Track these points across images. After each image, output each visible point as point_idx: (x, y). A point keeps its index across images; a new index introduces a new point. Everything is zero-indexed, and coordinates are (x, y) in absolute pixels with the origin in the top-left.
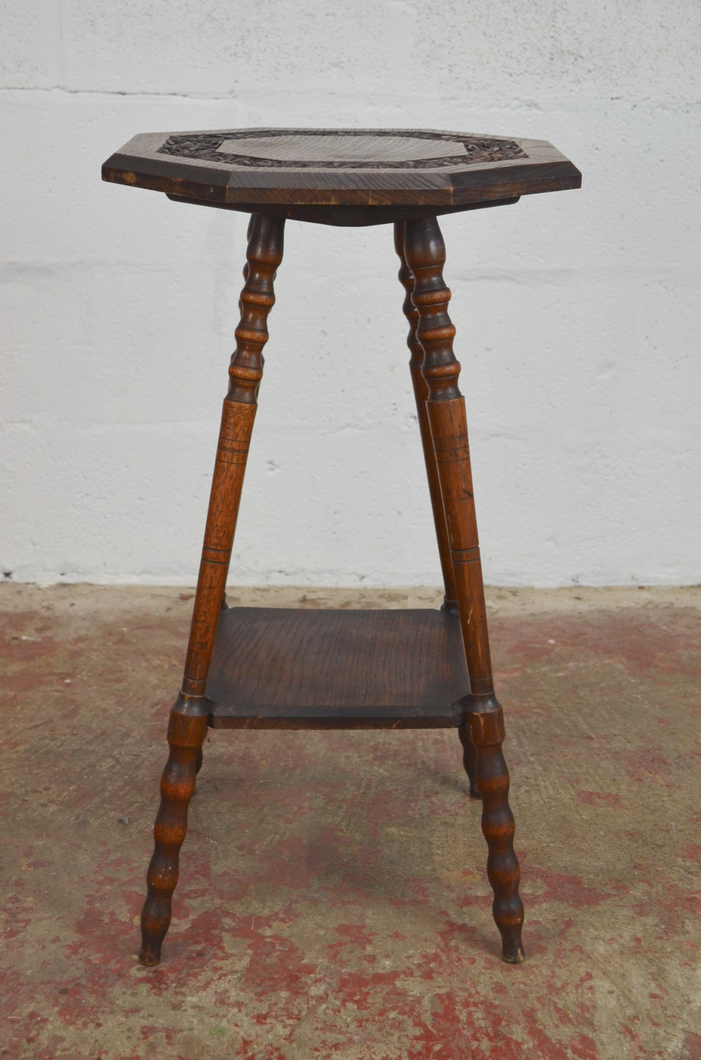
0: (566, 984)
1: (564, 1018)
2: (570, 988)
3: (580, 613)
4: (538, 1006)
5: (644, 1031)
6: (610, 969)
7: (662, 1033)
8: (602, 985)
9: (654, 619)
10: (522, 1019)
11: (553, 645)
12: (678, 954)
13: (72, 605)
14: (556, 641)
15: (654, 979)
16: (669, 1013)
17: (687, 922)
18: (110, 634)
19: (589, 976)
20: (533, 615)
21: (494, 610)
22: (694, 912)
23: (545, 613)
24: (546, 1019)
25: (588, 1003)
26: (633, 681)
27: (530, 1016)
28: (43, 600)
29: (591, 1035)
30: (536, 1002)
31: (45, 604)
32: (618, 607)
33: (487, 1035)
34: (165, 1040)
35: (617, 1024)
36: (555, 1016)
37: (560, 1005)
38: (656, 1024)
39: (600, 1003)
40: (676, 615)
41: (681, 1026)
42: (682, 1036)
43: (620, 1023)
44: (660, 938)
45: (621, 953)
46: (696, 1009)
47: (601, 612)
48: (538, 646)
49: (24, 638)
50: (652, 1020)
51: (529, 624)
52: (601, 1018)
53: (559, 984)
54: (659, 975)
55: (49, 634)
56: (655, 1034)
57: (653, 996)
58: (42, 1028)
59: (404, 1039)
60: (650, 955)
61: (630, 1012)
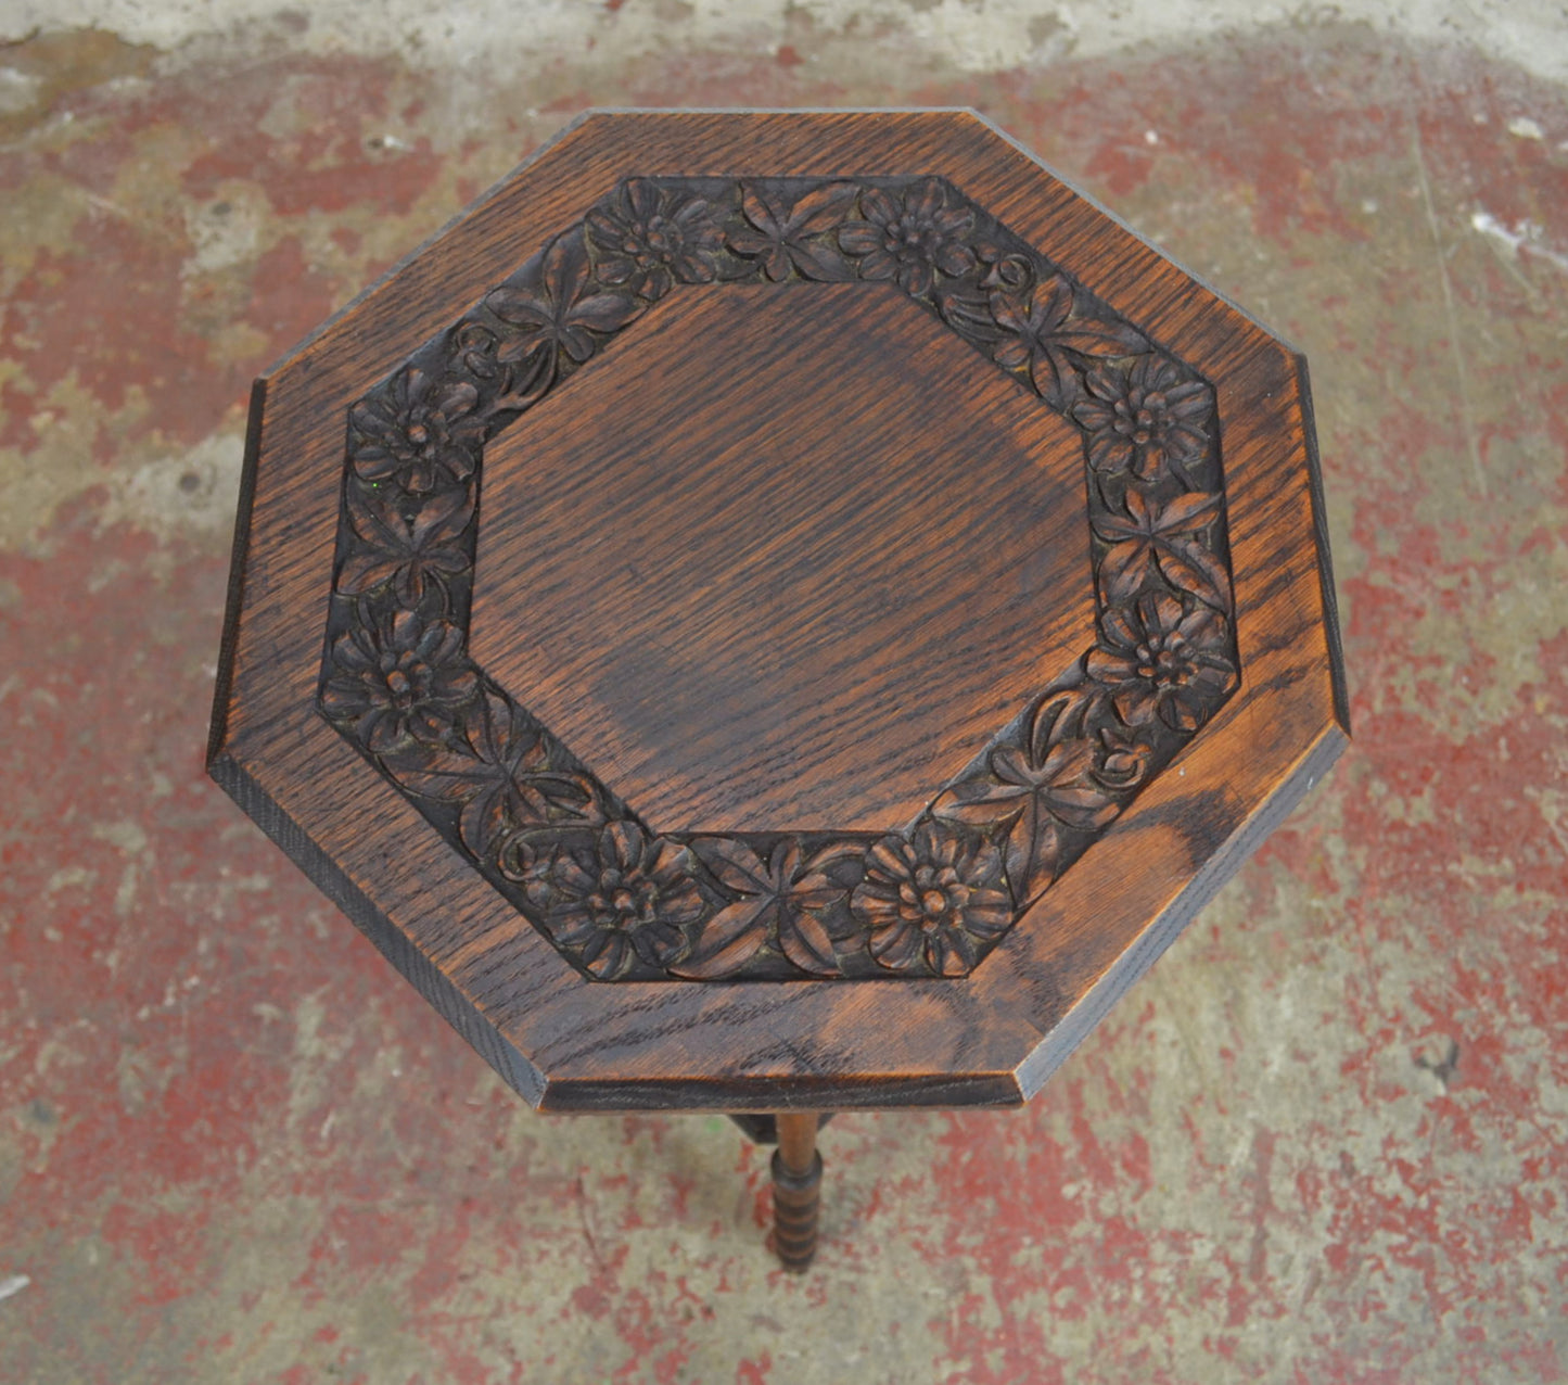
0: (1122, 1028)
1: (1116, 1101)
2: (1126, 1038)
3: (1198, 42)
4: (1086, 1075)
5: (1207, 1121)
6: (1177, 995)
7: (1228, 1128)
8: (1164, 1026)
9: (1306, 61)
10: (1064, 1098)
11: (1154, 149)
12: (1261, 961)
13: (449, 32)
14: (1160, 136)
15: (1228, 1017)
16: (1239, 1087)
17: (1280, 890)
18: (512, 126)
19: (1150, 1011)
20: (1127, 50)
21: (1070, 36)
22: (1290, 866)
23: (1146, 44)
24: (1094, 1098)
25: (1146, 1069)
26: (1261, 256)
27: (1075, 1090)
28: (403, 19)
29: (1145, 1132)
30: (1083, 1066)
31: (409, 28)
32: (1255, 23)
33: (1024, 1132)
34: (652, 1145)
35: (1177, 1111)
36: (1106, 1093)
37: (1112, 1073)
38: (1222, 1111)
39: (1160, 1067)
40: (1338, 50)
41: (1251, 1114)
42: (1249, 1133)
43: (1182, 1108)
44: (1242, 926)
45: (1193, 959)
46: (1271, 1079)
47: (1231, 37)
48: (1129, 151)
49: (389, 141)
50: (1217, 1103)
51: (1119, 80)
52: (1159, 1099)
53: (1113, 1028)
54: (1232, 1008)
55: (422, 128)
56: (1220, 1130)
57: (1225, 1053)
58: (508, 1123)
59: (928, 1143)
60: (1228, 965)
61: (1193, 1085)
